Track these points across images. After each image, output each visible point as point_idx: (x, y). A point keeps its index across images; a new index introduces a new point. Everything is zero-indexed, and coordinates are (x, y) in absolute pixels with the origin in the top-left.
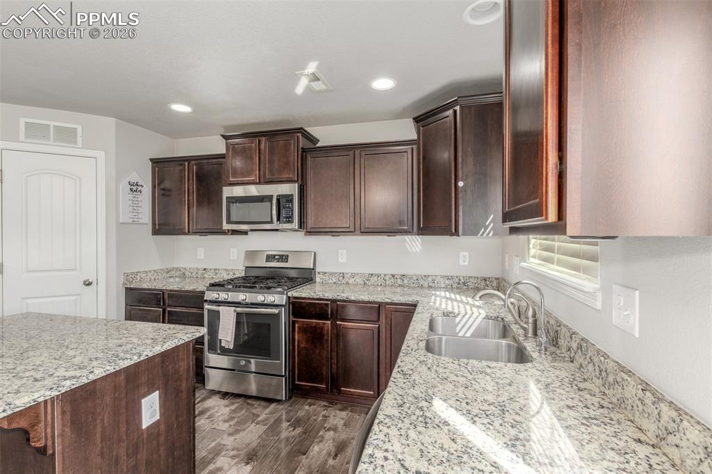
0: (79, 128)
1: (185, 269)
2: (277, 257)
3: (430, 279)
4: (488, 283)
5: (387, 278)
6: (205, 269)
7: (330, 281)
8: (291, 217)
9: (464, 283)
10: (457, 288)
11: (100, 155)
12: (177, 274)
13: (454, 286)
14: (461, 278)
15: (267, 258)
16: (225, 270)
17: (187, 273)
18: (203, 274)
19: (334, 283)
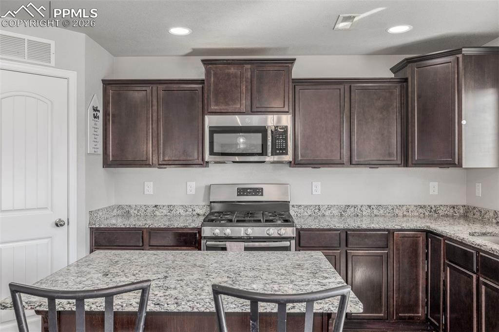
0: (52, 43)
1: (130, 206)
2: (249, 191)
3: (404, 208)
4: (456, 210)
5: (364, 209)
6: (156, 206)
7: (306, 214)
8: (285, 149)
9: (435, 211)
10: (429, 216)
11: (72, 75)
12: (119, 212)
13: (427, 214)
14: (433, 207)
15: (238, 192)
16: (182, 206)
17: (132, 211)
18: (154, 212)
19: (310, 216)
